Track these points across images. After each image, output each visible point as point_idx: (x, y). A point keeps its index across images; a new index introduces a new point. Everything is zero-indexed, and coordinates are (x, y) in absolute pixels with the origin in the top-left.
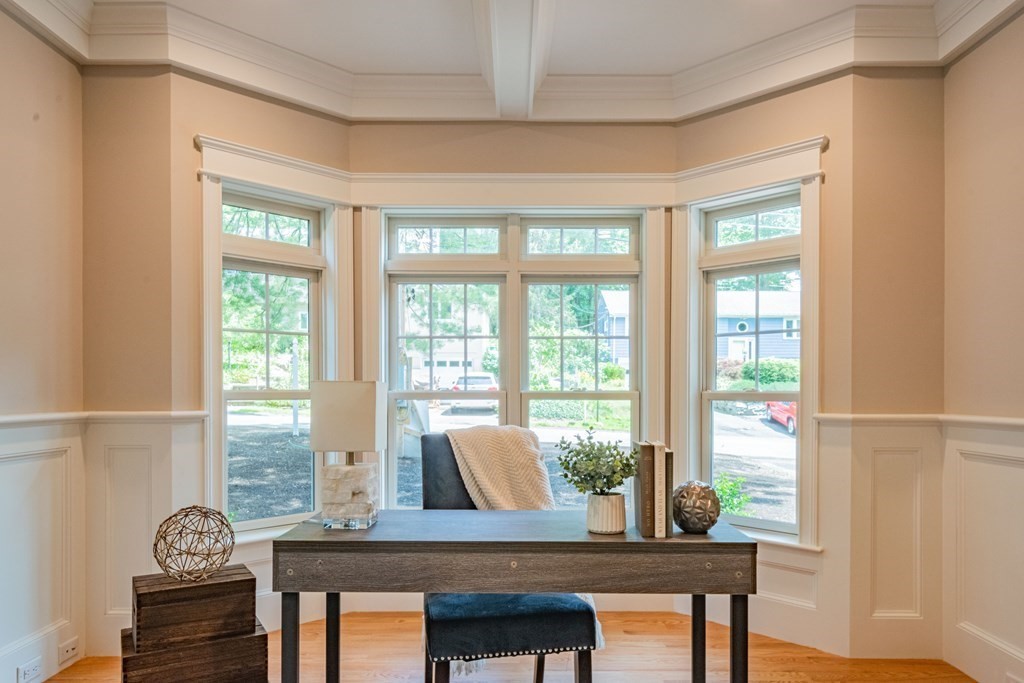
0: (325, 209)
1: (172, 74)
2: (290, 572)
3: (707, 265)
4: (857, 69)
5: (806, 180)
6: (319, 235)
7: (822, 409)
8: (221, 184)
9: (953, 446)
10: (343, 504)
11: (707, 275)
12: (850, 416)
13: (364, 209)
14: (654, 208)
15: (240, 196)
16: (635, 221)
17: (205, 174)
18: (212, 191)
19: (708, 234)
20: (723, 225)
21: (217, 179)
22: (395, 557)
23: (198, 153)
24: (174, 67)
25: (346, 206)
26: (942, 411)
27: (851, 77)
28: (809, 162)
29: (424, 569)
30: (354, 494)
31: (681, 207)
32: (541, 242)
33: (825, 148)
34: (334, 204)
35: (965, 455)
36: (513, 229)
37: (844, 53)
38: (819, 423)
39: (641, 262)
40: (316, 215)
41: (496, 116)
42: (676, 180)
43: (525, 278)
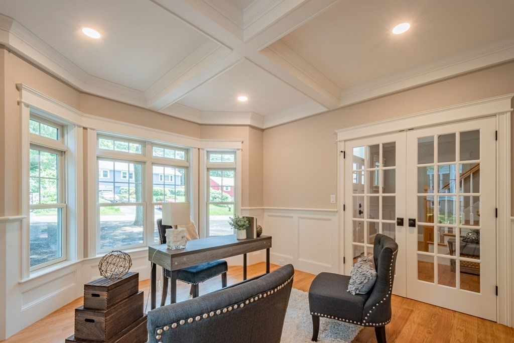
0: (67, 126)
1: (5, 50)
2: (176, 263)
3: (208, 167)
4: (250, 126)
5: (238, 149)
6: (63, 136)
7: (242, 206)
8: (29, 108)
9: (266, 214)
10: (178, 241)
11: (208, 169)
12: (249, 208)
13: (88, 129)
14: (195, 148)
15: (36, 116)
16: (187, 150)
17: (23, 102)
18: (26, 112)
19: (208, 158)
20: (212, 156)
21: (27, 106)
22: (205, 253)
23: (18, 91)
24: (6, 47)
25: (80, 126)
26: (263, 206)
27: (248, 127)
28: (239, 145)
29: (212, 255)
30: (182, 237)
31: (202, 149)
32: (157, 152)
33: (242, 143)
34: (75, 125)
35: (269, 216)
36: (148, 147)
37: (248, 122)
38: (242, 210)
39: (189, 163)
40: (62, 128)
41: (147, 107)
42: (201, 141)
43: (153, 164)
